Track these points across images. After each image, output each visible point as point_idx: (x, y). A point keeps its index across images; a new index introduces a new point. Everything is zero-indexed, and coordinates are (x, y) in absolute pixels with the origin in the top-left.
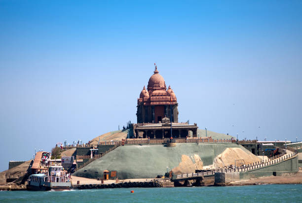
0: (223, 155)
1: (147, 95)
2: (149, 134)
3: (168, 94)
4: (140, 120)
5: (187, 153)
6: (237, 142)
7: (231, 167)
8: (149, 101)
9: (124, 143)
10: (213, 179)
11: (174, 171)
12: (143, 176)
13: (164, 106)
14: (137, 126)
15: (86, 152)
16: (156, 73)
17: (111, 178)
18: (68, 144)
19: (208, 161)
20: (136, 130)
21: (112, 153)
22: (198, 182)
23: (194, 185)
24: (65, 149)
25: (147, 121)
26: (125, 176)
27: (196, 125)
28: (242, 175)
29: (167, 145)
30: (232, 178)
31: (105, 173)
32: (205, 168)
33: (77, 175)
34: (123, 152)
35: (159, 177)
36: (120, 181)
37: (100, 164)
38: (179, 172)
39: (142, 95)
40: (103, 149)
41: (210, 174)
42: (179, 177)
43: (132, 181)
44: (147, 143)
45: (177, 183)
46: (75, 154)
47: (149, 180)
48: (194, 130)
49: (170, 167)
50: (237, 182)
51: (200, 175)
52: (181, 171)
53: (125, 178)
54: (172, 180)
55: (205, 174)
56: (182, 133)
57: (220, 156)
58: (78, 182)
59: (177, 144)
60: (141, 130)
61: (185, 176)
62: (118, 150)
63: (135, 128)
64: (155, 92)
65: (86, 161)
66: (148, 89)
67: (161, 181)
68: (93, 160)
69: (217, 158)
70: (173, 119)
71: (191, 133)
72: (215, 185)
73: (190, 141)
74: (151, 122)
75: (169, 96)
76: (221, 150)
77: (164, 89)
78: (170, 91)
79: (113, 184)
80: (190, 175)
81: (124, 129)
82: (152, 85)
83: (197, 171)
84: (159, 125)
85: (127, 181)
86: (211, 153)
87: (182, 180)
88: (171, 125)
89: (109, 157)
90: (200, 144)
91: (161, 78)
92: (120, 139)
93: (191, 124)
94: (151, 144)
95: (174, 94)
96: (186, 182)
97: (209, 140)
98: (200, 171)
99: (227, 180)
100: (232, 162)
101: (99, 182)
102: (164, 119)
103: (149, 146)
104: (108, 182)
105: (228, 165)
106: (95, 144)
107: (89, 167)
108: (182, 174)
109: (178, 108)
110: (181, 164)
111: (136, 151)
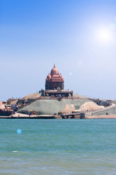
0: (84, 105)
1: (50, 77)
2: (50, 94)
3: (60, 77)
4: (46, 89)
5: (68, 104)
6: (90, 100)
7: (88, 110)
8: (51, 80)
9: (39, 99)
10: (79, 116)
11: (62, 112)
12: (48, 113)
13: (58, 82)
14: (46, 91)
15: (22, 102)
16: (54, 67)
17: (34, 114)
18: (14, 98)
19: (77, 107)
20: (45, 93)
21: (34, 103)
22: (73, 117)
23: (71, 118)
24: (13, 100)
25: (50, 89)
26: (40, 113)
27: (72, 91)
28: (92, 114)
29: (59, 100)
30: (88, 115)
31: (31, 112)
32: (76, 111)
33: (18, 112)
34: (39, 103)
35: (55, 114)
36: (38, 116)
37: (29, 108)
38: (64, 112)
39: (48, 77)
40: (30, 101)
41: (78, 113)
43: (44, 116)
44: (50, 99)
45: (63, 117)
46: (17, 103)
47: (51, 116)
48: (72, 94)
49: (60, 110)
50: (90, 117)
51: (74, 114)
52: (65, 112)
53: (40, 114)
54: (61, 116)
55: (76, 113)
56: (66, 95)
57: (83, 105)
58: (19, 115)
59: (64, 100)
60: (47, 93)
61: (67, 114)
62: (37, 102)
63: (44, 92)
64: (54, 76)
65: (23, 106)
66: (51, 75)
67: (56, 116)
68: (26, 106)
69: (82, 106)
70: (62, 88)
71: (70, 95)
72: (81, 118)
73: (70, 98)
74: (52, 89)
75: (61, 78)
76: (84, 103)
77: (58, 74)
78: (61, 75)
79: (34, 117)
80: (69, 114)
81: (40, 92)
82: (53, 72)
83: (72, 112)
84: (55, 91)
85: (41, 116)
86: (79, 104)
87: (65, 116)
88: (61, 91)
89: (33, 105)
90: (74, 100)
91: (57, 69)
92: (38, 97)
93: (70, 91)
94: (52, 99)
95: (62, 77)
96: (67, 117)
97: (78, 98)
98: (74, 112)
99: (86, 116)
100: (88, 108)
101: (28, 116)
102: (58, 88)
103: (51, 100)
105: (86, 109)
106: (26, 98)
107: (24, 109)
108: (66, 113)
109: (64, 83)
110: (65, 108)
111: (45, 102)
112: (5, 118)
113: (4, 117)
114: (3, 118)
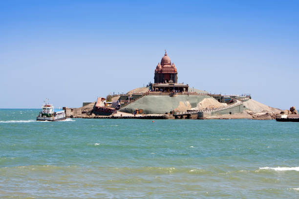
0: (202, 102)
1: (161, 67)
2: (160, 89)
3: (172, 67)
4: (156, 82)
5: (182, 100)
6: (210, 95)
7: (207, 109)
8: (162, 71)
9: (147, 94)
10: (196, 116)
11: (175, 110)
12: (158, 112)
13: (170, 74)
14: (155, 85)
15: (125, 98)
16: (166, 55)
17: (139, 113)
18: (115, 94)
19: (194, 105)
20: (154, 87)
21: (141, 99)
22: (188, 117)
23: (186, 118)
24: (114, 96)
25: (160, 83)
26: (147, 112)
27: (188, 85)
28: (212, 113)
29: (172, 95)
30: (207, 115)
31: (137, 110)
32: (192, 109)
33: (121, 111)
34: (147, 99)
35: (166, 113)
36: (145, 115)
37: (133, 106)
38: (178, 111)
39: (158, 68)
40: (135, 97)
41: (195, 112)
42: (178, 114)
43: (152, 115)
44: (160, 94)
45: (176, 117)
46: (119, 99)
47: (161, 115)
48: (187, 88)
49: (173, 108)
50: (210, 117)
51: (190, 113)
52: (179, 110)
54: (174, 116)
55: (192, 113)
56: (180, 89)
57: (200, 103)
58: (121, 115)
59: (177, 96)
60: (157, 87)
61: (181, 114)
62: (144, 98)
63: (153, 86)
64: (165, 66)
65: (126, 103)
66: (161, 64)
67: (168, 116)
68: (130, 103)
69: (199, 104)
70: (175, 81)
71: (185, 89)
72: (198, 119)
73: (185, 94)
74: (162, 83)
75: (173, 68)
76: (201, 99)
77: (170, 64)
78: (173, 65)
79: (141, 117)
80: (184, 113)
81: (147, 86)
82: (163, 62)
83: (188, 111)
84: (167, 85)
85: (149, 115)
86: (196, 101)
87: (179, 115)
88: (173, 85)
89: (139, 102)
90: (190, 96)
91: (168, 58)
92: (144, 92)
93: (185, 84)
94: (163, 95)
95: (175, 67)
96: (182, 117)
97: (195, 93)
98: (189, 111)
99: (205, 116)
100: (207, 106)
101: (133, 115)
102: (170, 81)
103: (161, 96)
104: (138, 115)
105: (205, 107)
106: (131, 94)
107: (128, 107)
108: (180, 112)
109: (177, 75)
110: (179, 106)
111: (154, 99)
112: (104, 118)
113: (104, 116)
114: (102, 118)
